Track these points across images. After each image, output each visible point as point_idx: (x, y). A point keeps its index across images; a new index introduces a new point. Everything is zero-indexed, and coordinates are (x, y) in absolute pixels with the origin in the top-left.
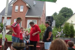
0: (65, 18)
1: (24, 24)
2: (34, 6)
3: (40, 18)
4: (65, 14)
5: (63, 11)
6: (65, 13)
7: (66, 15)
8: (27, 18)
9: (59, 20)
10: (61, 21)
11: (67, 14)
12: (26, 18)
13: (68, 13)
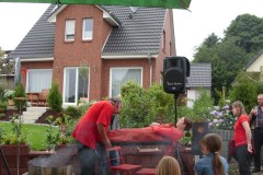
0: (249, 52)
1: (98, 84)
2: (131, 17)
3: (153, 59)
4: (247, 37)
5: (239, 29)
6: (245, 34)
7: (252, 44)
8: (107, 63)
9: (227, 61)
10: (232, 64)
11: (253, 40)
12: (104, 61)
13: (256, 35)
